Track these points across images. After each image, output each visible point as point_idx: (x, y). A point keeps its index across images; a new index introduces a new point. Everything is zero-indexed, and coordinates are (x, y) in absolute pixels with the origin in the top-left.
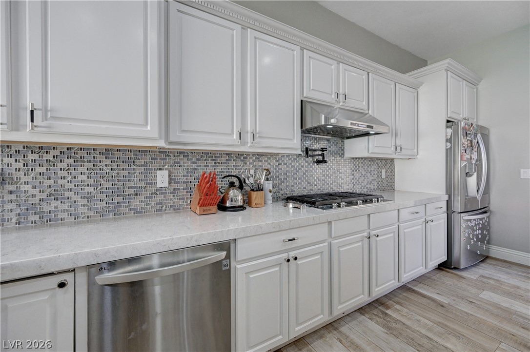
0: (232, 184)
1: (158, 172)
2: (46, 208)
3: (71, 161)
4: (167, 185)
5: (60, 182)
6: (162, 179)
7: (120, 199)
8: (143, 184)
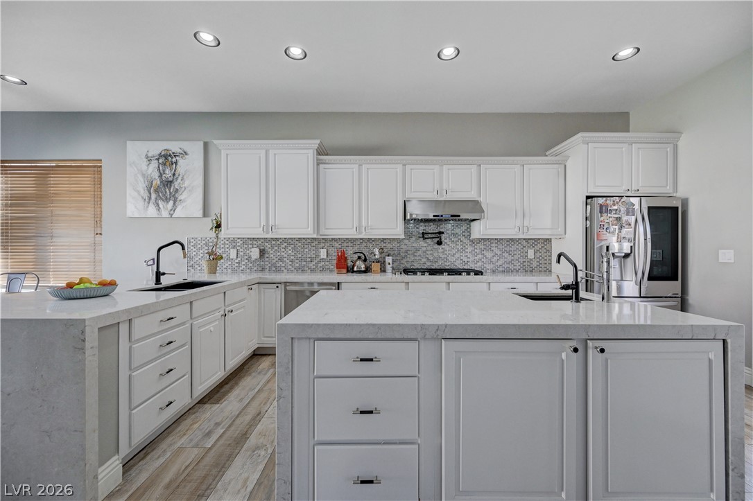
0: (359, 258)
1: (322, 250)
2: (278, 265)
3: (286, 244)
4: (325, 257)
5: (283, 254)
6: (323, 253)
7: (305, 263)
8: (314, 256)
